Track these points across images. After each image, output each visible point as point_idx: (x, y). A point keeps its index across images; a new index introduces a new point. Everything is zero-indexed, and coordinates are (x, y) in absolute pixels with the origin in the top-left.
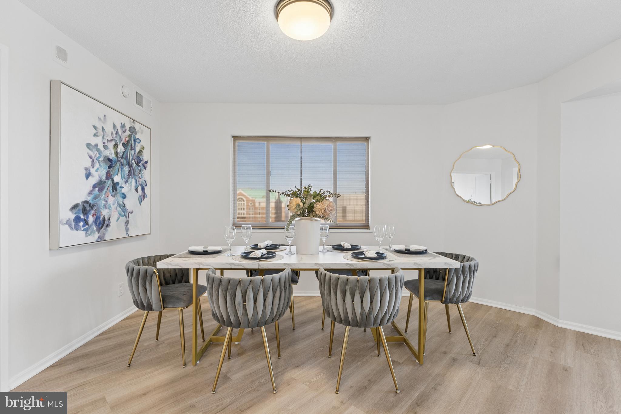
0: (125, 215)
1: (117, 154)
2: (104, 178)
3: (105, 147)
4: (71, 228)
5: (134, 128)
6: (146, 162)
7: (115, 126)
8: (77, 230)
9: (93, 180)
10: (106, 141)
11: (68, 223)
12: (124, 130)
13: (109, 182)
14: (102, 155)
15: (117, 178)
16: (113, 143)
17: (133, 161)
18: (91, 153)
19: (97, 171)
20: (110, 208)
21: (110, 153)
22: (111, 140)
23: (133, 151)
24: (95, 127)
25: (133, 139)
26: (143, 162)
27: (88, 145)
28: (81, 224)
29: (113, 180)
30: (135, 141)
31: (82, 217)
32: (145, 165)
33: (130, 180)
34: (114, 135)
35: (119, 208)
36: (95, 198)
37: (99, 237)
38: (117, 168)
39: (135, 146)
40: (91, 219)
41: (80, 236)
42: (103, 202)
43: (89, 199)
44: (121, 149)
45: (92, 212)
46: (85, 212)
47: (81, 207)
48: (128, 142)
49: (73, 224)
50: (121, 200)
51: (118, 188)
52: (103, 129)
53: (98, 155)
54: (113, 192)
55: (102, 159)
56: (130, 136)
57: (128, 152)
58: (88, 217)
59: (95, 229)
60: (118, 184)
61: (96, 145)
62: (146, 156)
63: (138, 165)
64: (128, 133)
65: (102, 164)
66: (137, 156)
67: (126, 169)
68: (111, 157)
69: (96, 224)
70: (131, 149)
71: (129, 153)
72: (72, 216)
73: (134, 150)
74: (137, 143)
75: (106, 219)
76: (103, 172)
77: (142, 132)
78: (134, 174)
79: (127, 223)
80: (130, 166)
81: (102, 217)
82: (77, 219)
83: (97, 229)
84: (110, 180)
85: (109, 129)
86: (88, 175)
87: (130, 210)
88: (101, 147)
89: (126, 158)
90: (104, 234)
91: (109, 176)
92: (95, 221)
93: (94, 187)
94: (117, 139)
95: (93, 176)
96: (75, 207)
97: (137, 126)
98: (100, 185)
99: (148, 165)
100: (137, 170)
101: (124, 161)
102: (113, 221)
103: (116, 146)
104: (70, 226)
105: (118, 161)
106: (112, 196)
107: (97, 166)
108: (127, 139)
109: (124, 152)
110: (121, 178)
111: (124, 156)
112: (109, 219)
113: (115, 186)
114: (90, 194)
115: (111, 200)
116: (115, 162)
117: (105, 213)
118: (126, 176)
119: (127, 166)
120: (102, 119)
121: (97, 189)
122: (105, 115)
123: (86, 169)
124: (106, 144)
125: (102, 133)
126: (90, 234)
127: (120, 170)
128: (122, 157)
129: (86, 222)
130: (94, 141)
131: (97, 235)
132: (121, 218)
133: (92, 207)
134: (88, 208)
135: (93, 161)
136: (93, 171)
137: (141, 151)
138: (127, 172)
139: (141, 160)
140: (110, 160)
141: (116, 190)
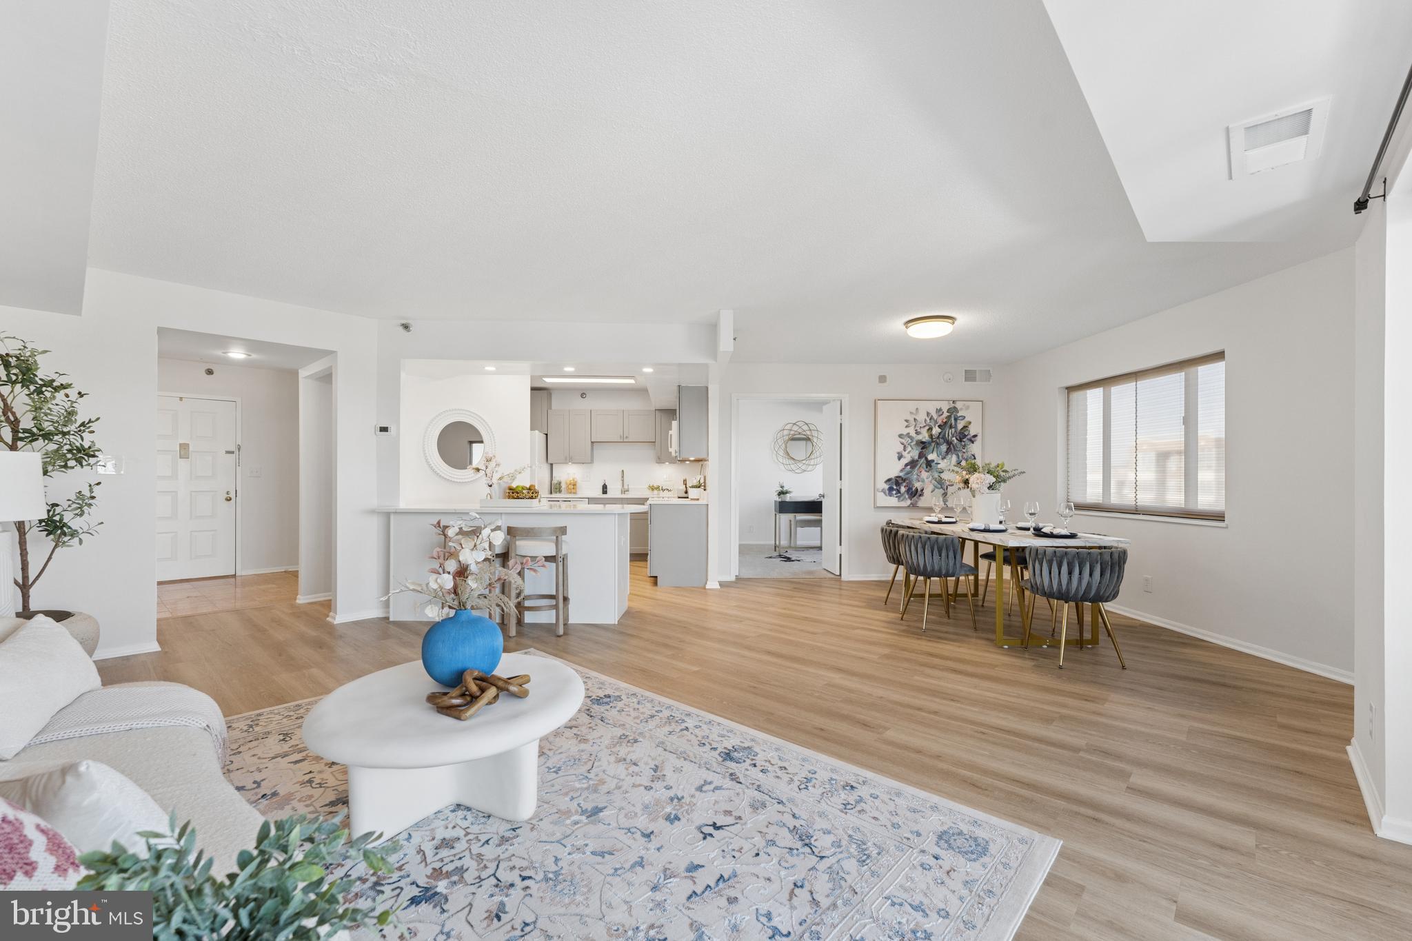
0: (942, 488)
1: (931, 436)
2: (916, 458)
3: (917, 433)
4: (886, 495)
5: (955, 408)
6: (975, 436)
7: (928, 414)
8: (891, 496)
9: (904, 461)
10: (918, 429)
11: (883, 491)
12: (941, 413)
13: (923, 460)
14: (914, 440)
15: (930, 457)
16: (927, 428)
17: (954, 438)
18: (903, 441)
19: (909, 453)
20: (923, 481)
21: (924, 436)
22: (925, 426)
23: (953, 430)
24: (907, 421)
25: (953, 419)
26: (969, 437)
27: (901, 436)
28: (894, 492)
29: (926, 459)
30: (956, 420)
31: (895, 487)
32: (973, 439)
33: (950, 456)
34: (928, 419)
35: (933, 481)
36: (908, 473)
37: (911, 504)
38: (932, 448)
39: (956, 425)
40: (903, 489)
41: (893, 501)
42: (915, 477)
43: (901, 474)
44: (936, 430)
45: (904, 484)
46: (898, 484)
47: (894, 481)
48: (946, 423)
49: (887, 492)
50: (936, 475)
51: (933, 464)
52: (915, 419)
53: (910, 441)
54: (927, 468)
55: (914, 443)
56: (949, 417)
57: (945, 433)
58: (900, 488)
59: (907, 497)
60: (933, 461)
61: (909, 433)
62: (973, 430)
63: (960, 440)
64: (946, 414)
65: (914, 447)
66: (960, 433)
67: (944, 448)
68: (924, 440)
69: (908, 493)
70: (951, 427)
71: (947, 433)
72: (886, 487)
73: (956, 427)
74: (958, 421)
75: (919, 490)
76: (915, 454)
77: (968, 408)
78: (955, 450)
79: (945, 494)
80: (949, 443)
81: (914, 489)
82: (891, 489)
83: (909, 498)
84: (924, 459)
85: (922, 417)
86: (900, 457)
87: (948, 483)
88: (913, 434)
89: (944, 438)
90: (917, 501)
91: (921, 455)
92: (908, 491)
93: (906, 465)
94: (932, 424)
95: (905, 458)
96: (889, 480)
97: (958, 405)
98: (913, 464)
99: (979, 439)
100: (959, 446)
101: (942, 440)
102: (927, 492)
103: (930, 429)
104: (885, 493)
105: (933, 442)
106: (926, 471)
107: (909, 449)
108: (944, 421)
109: (940, 434)
110: (936, 455)
111: (940, 436)
112: (922, 490)
113: (929, 464)
114: (901, 471)
115: (924, 475)
116: (930, 443)
117: (918, 485)
118: (943, 453)
119: (945, 444)
120: (914, 412)
121: (909, 467)
122: (917, 409)
123: (898, 453)
124: (919, 430)
125: (914, 423)
126: (902, 501)
127: (935, 449)
128: (938, 437)
129: (899, 492)
130: (905, 432)
131: (909, 502)
132: (936, 490)
133: (904, 480)
134: (900, 482)
135: (905, 446)
136: (905, 454)
137: (965, 427)
138: (945, 450)
139: (965, 436)
140: (923, 443)
141: (931, 466)
